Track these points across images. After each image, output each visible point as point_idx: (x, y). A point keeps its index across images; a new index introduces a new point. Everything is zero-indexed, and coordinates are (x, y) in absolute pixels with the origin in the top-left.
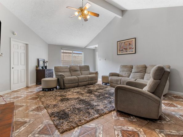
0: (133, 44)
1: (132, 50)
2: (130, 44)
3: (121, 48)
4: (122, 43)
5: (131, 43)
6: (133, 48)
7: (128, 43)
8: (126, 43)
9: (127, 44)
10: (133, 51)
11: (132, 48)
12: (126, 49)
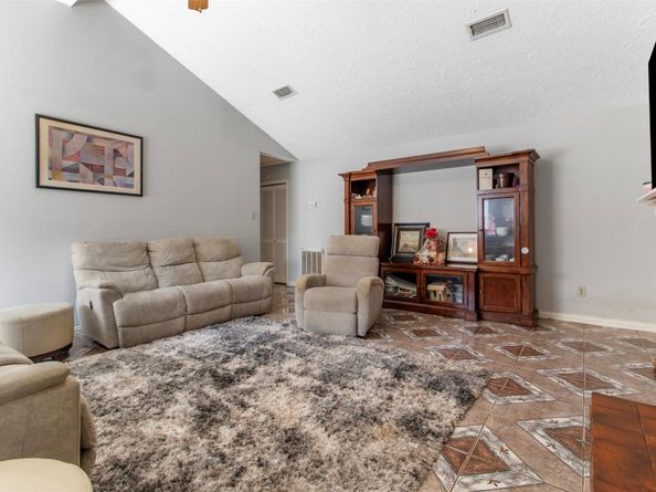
0: (132, 156)
1: (129, 180)
2: (116, 151)
3: (64, 158)
4: (72, 134)
5: (122, 151)
6: (132, 175)
7: (108, 147)
8: (99, 143)
9: (102, 150)
10: (131, 186)
11: (128, 173)
12: (98, 170)
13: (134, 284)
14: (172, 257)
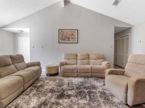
3: (63, 37)
4: (64, 32)
5: (73, 34)
10: (75, 41)
11: (75, 38)
12: (69, 38)
13: (71, 63)
14: (82, 58)
